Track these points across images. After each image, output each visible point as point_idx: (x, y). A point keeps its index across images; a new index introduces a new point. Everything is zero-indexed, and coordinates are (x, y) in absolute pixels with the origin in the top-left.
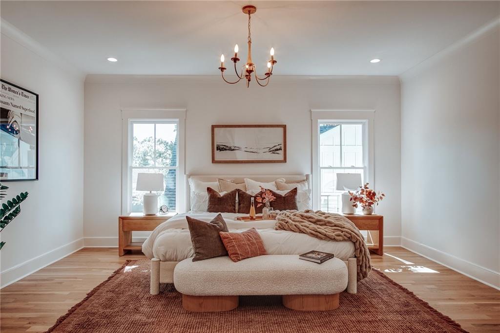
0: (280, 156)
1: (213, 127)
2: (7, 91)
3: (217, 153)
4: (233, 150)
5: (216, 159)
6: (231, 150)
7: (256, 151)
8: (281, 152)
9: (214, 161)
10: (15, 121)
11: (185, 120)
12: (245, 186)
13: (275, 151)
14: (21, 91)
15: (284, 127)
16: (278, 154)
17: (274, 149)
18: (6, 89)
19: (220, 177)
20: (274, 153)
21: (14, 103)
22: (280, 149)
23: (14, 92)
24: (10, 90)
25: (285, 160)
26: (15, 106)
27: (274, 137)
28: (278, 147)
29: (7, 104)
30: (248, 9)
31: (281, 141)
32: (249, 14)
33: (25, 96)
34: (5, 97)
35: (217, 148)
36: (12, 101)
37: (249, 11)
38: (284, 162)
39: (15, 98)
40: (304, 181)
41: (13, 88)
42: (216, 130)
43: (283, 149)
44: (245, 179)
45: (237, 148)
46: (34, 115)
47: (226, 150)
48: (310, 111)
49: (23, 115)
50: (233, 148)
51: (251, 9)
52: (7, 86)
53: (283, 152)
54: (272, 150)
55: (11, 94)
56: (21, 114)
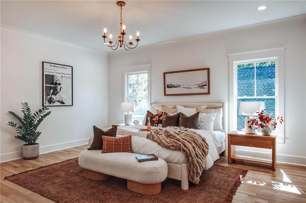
0: (205, 90)
1: (165, 74)
2: (53, 67)
3: (167, 89)
4: (176, 87)
5: (167, 93)
6: (175, 87)
7: (190, 87)
8: (206, 87)
9: (165, 95)
10: (58, 80)
11: (151, 71)
12: (177, 110)
13: (202, 86)
14: (61, 66)
15: (208, 69)
16: (204, 88)
17: (201, 85)
18: (52, 66)
19: (163, 104)
20: (202, 88)
21: (57, 72)
22: (206, 85)
23: (57, 67)
24: (54, 66)
25: (209, 93)
26: (58, 73)
27: (202, 77)
28: (204, 84)
29: (53, 73)
30: (120, 3)
31: (206, 79)
32: (121, 6)
33: (64, 68)
34: (51, 70)
35: (167, 86)
36: (56, 71)
37: (121, 5)
38: (208, 94)
39: (57, 70)
40: (221, 107)
41: (56, 65)
42: (166, 75)
43: (207, 85)
44: (177, 106)
45: (178, 86)
46: (71, 76)
47: (172, 87)
48: (228, 56)
49: (63, 77)
50: (176, 86)
51: (122, 3)
52: (53, 65)
53: (208, 87)
54: (200, 86)
55: (55, 68)
56: (62, 76)
